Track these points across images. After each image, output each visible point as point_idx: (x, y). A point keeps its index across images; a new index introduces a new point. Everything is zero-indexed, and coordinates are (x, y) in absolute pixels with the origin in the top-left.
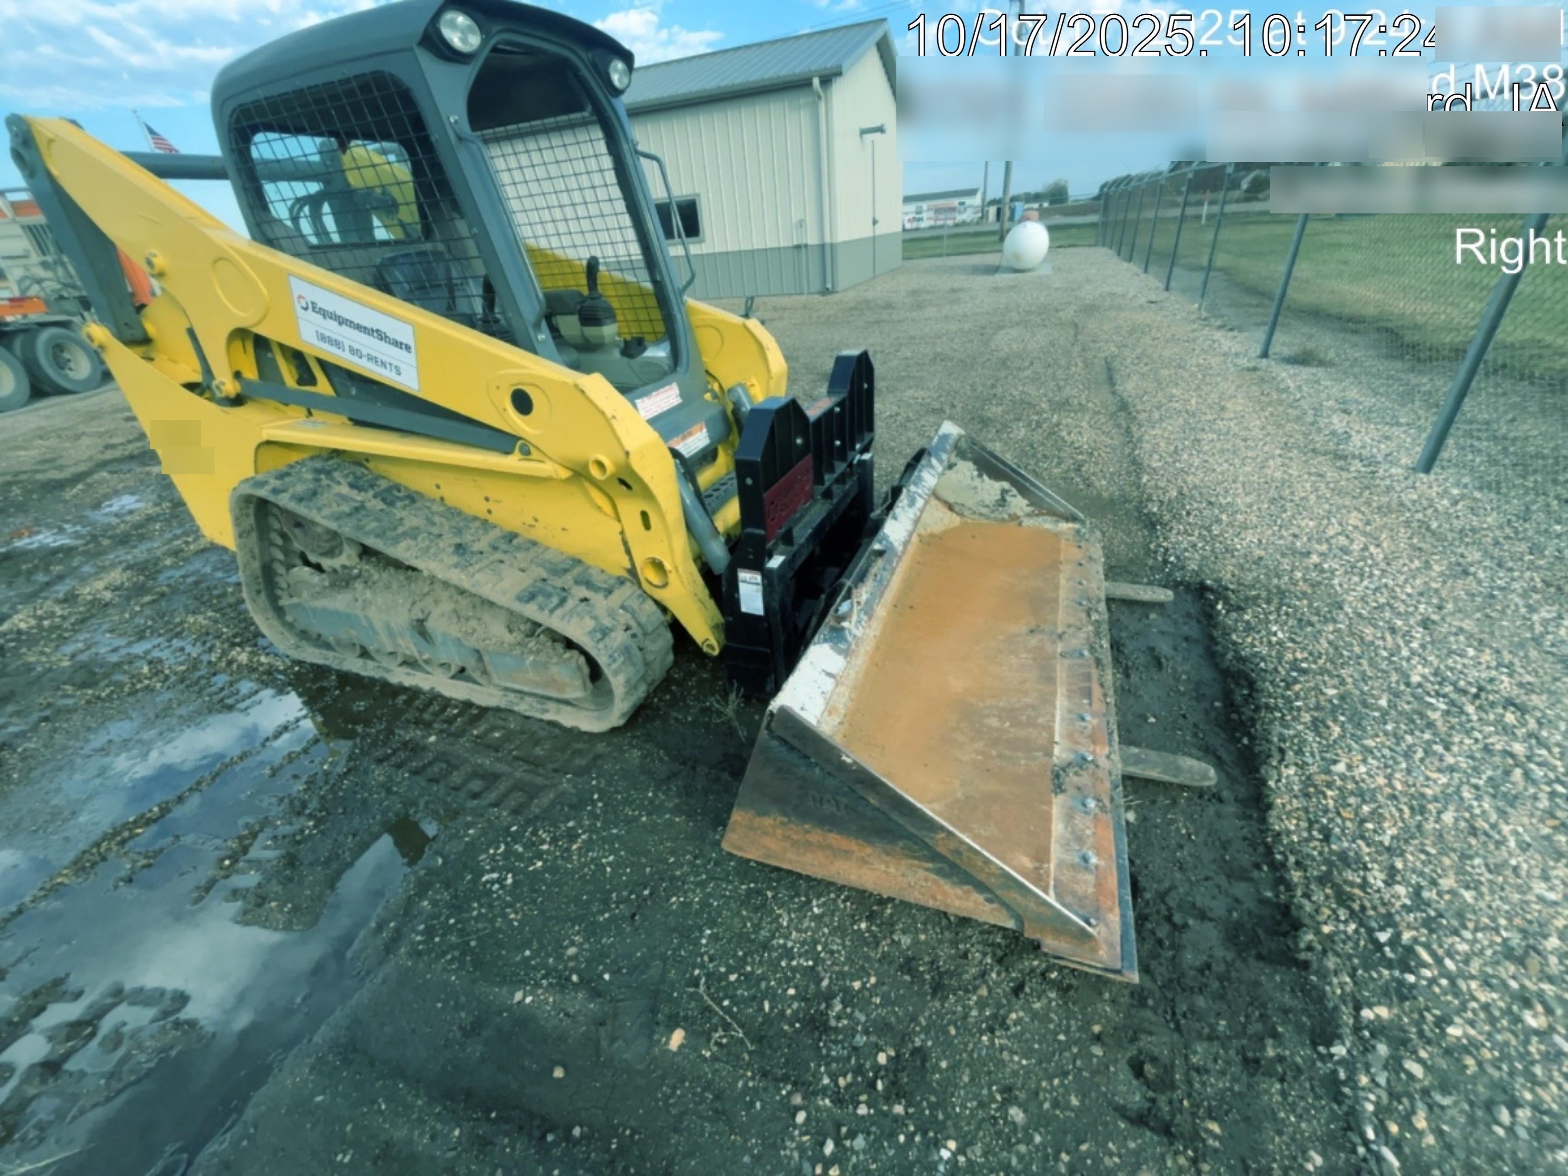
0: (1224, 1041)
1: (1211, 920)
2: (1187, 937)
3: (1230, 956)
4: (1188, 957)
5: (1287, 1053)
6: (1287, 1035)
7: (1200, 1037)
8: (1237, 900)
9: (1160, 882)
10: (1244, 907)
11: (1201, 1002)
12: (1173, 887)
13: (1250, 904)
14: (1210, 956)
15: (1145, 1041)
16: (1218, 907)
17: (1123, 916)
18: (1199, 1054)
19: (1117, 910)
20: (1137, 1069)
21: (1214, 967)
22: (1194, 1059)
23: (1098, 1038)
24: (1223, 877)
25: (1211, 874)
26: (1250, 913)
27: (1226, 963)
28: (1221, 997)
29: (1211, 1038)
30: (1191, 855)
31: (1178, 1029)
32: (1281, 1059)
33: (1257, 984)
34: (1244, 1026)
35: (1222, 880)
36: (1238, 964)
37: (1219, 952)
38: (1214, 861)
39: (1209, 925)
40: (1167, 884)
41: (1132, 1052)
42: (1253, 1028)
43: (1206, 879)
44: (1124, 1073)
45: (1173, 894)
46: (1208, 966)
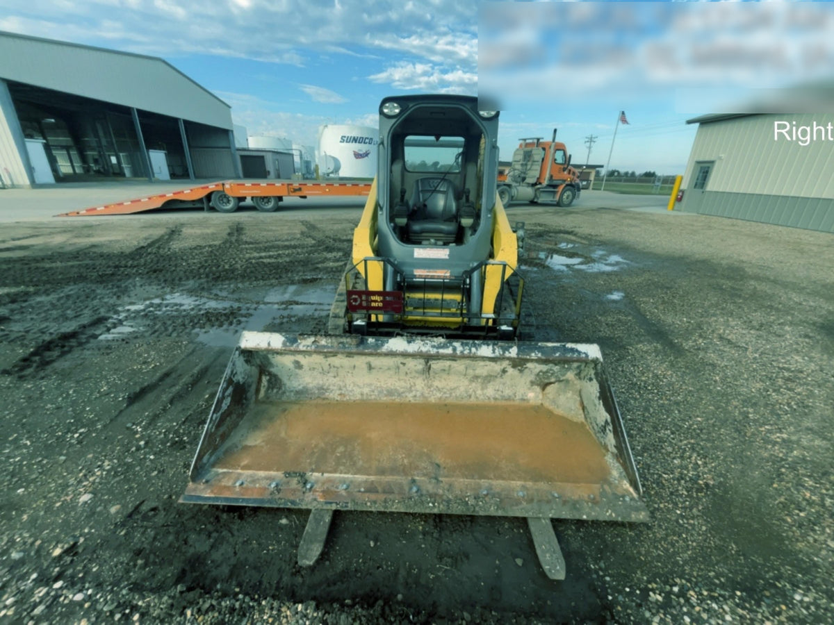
0: (152, 543)
1: (210, 550)
2: (204, 537)
3: (189, 555)
4: (193, 536)
5: (136, 569)
6: (143, 572)
7: (157, 534)
8: (218, 566)
9: (238, 530)
10: (213, 569)
11: (171, 538)
12: (233, 535)
13: (214, 573)
14: (191, 546)
15: (163, 513)
16: (217, 556)
17: (209, 498)
18: (150, 532)
19: (212, 495)
20: (154, 509)
21: (184, 546)
22: (149, 530)
23: (170, 497)
24: (235, 562)
25: (238, 556)
26: (209, 571)
27: (185, 552)
28: (170, 546)
29: (155, 539)
30: (253, 549)
31: (163, 526)
32: (135, 565)
33: (171, 564)
34: (155, 554)
35: (233, 561)
36: (183, 557)
37: (192, 551)
38: (246, 559)
39: (207, 548)
40: (236, 533)
41: (160, 508)
42: (152, 557)
43: (235, 553)
44: (154, 504)
45: (230, 535)
46: (186, 544)
